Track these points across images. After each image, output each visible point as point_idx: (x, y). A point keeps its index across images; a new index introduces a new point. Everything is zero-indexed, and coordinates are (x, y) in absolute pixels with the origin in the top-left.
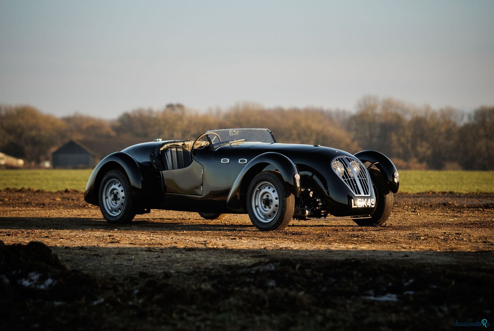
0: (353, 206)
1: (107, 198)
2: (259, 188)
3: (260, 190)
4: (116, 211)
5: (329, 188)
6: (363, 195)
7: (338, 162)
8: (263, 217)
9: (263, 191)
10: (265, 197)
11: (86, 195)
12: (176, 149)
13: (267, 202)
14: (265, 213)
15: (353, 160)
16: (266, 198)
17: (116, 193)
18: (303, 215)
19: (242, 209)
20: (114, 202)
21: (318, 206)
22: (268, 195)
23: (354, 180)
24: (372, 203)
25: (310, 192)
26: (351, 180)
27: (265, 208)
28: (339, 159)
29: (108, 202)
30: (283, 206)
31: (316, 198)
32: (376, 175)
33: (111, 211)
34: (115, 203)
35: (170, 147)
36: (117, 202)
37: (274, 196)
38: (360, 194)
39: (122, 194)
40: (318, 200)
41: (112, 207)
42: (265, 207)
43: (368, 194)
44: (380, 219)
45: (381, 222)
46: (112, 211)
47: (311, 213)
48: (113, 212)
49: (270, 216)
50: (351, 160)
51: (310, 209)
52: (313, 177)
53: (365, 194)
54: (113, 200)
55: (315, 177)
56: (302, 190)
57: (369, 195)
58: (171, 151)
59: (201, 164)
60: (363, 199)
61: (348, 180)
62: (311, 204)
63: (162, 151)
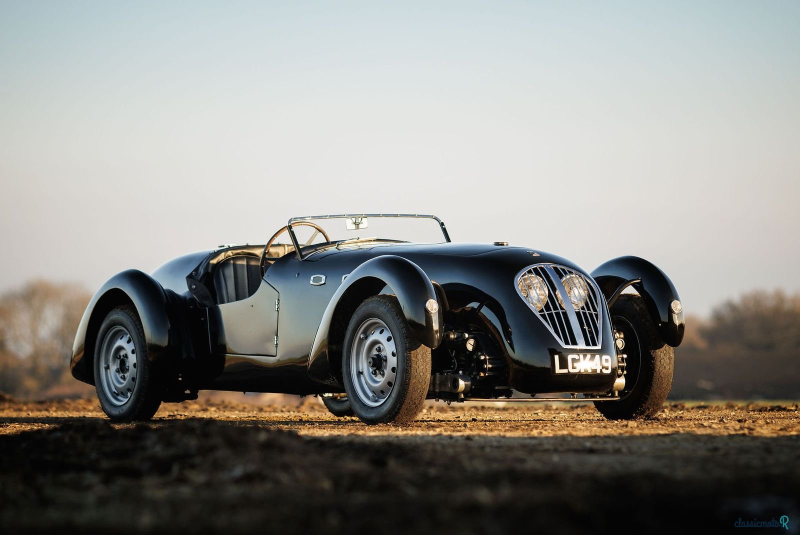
0: (558, 370)
1: (107, 368)
2: (365, 332)
3: (366, 338)
4: (124, 394)
5: (513, 337)
6: (582, 345)
7: (533, 275)
8: (371, 395)
9: (371, 338)
10: (375, 352)
11: (74, 365)
12: (247, 262)
13: (378, 363)
14: (374, 387)
15: (571, 273)
16: (377, 353)
17: (123, 356)
18: (454, 391)
19: (334, 380)
20: (119, 376)
21: (484, 371)
22: (379, 348)
23: (565, 314)
24: (605, 364)
25: (468, 339)
26: (558, 314)
27: (376, 376)
28: (535, 270)
29: (110, 376)
30: (405, 369)
31: (480, 354)
32: (638, 308)
33: (115, 395)
34: (121, 377)
35: (233, 259)
36: (126, 375)
37: (389, 348)
38: (574, 342)
39: (132, 359)
40: (483, 358)
41: (117, 387)
42: (375, 374)
43: (595, 344)
44: (645, 403)
45: (649, 410)
46: (118, 395)
47: (472, 385)
48: (119, 398)
49: (382, 392)
50: (566, 273)
51: (470, 378)
52: (481, 311)
53: (587, 344)
54: (117, 371)
55: (485, 311)
56: (452, 336)
57: (599, 347)
58: (235, 265)
59: (275, 289)
60: (581, 356)
61: (551, 315)
62: (470, 364)
63: (215, 266)
